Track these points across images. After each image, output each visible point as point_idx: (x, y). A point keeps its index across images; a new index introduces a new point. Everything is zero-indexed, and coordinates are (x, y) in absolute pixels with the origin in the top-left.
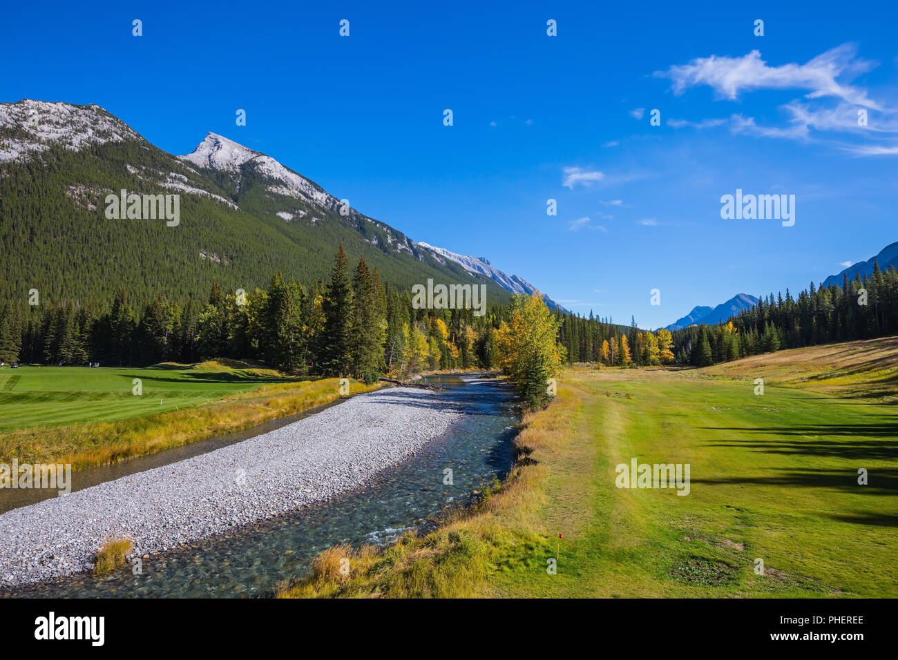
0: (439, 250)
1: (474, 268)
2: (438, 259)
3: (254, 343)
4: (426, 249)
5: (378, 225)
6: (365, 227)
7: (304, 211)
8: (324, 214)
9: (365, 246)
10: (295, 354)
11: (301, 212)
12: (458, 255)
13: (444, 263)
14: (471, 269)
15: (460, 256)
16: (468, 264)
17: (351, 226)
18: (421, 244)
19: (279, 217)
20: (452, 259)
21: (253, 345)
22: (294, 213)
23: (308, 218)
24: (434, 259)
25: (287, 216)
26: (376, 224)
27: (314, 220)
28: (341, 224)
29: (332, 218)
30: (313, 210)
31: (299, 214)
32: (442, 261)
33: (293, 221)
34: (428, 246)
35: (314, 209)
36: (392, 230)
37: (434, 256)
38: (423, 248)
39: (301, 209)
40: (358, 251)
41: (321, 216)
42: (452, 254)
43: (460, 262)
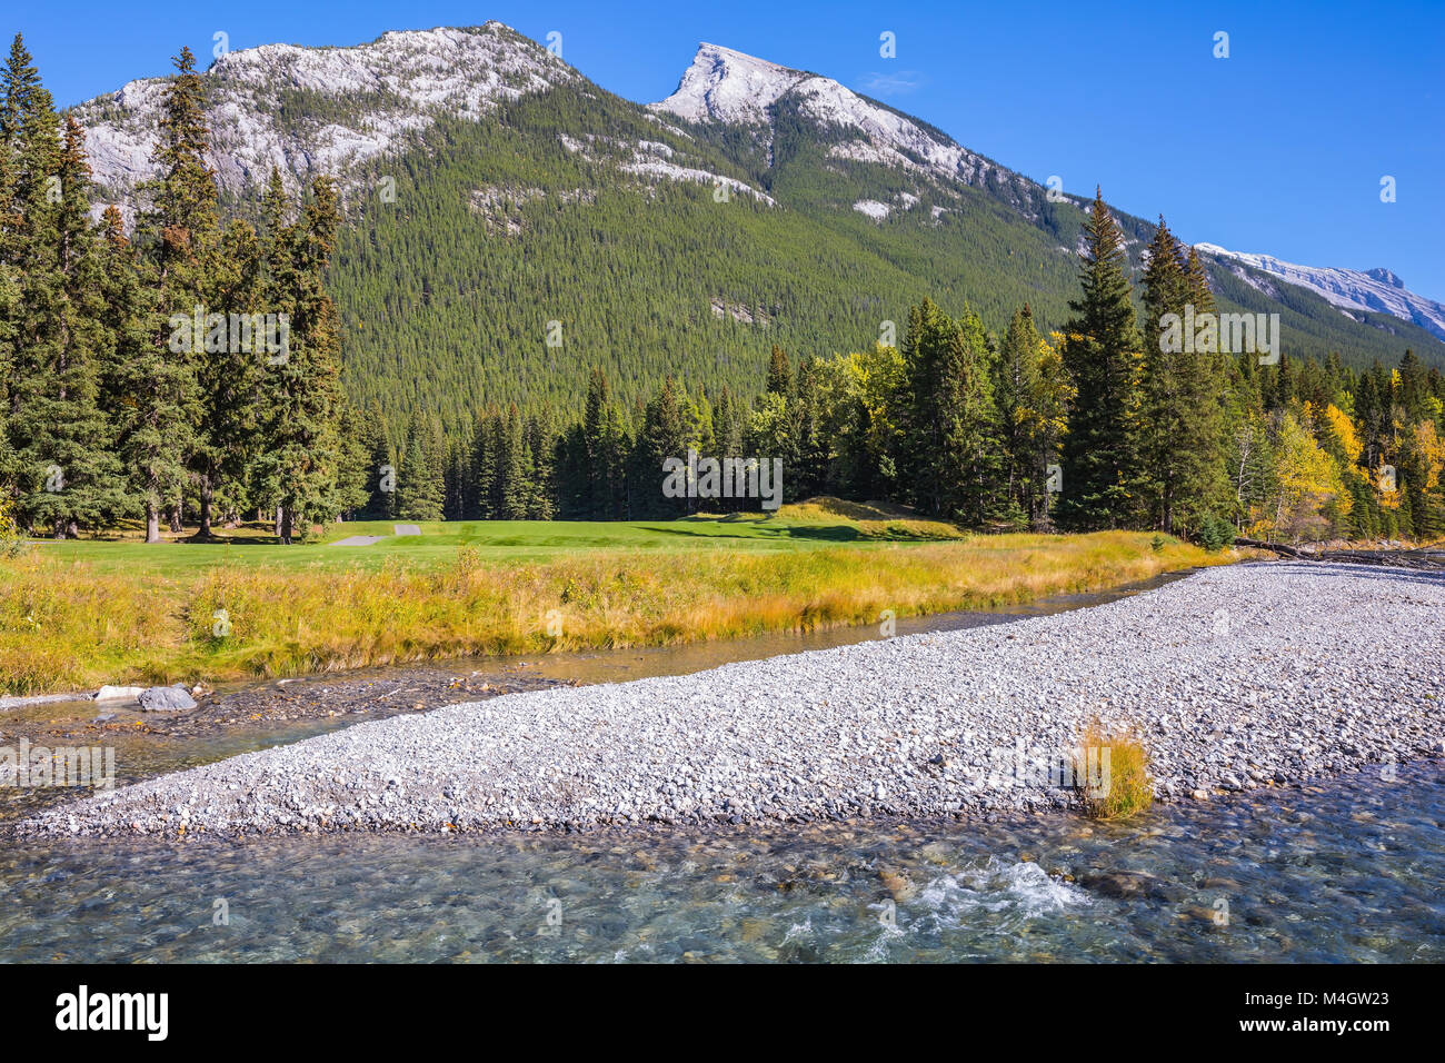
0: (1250, 259)
1: (1355, 299)
2: (1252, 283)
3: (887, 465)
4: (1219, 258)
5: (1087, 210)
6: (1057, 216)
7: (914, 194)
8: (957, 196)
9: (1060, 264)
10: (987, 486)
11: (906, 196)
12: (1304, 269)
13: (1270, 291)
14: (1347, 302)
15: (1313, 271)
16: (1338, 290)
17: (1023, 219)
18: (1200, 246)
19: (860, 213)
20: (1289, 279)
21: (884, 470)
22: (890, 201)
23: (921, 209)
24: (1241, 281)
25: (875, 210)
26: (1082, 207)
27: (937, 211)
28: (999, 215)
29: (977, 202)
30: (932, 189)
31: (901, 202)
32: (1265, 287)
33: (890, 219)
34: (1220, 250)
35: (935, 188)
36: (1124, 218)
37: (1241, 274)
38: (1208, 255)
39: (904, 189)
40: (1044, 279)
41: (953, 203)
42: (1288, 266)
43: (1314, 287)
